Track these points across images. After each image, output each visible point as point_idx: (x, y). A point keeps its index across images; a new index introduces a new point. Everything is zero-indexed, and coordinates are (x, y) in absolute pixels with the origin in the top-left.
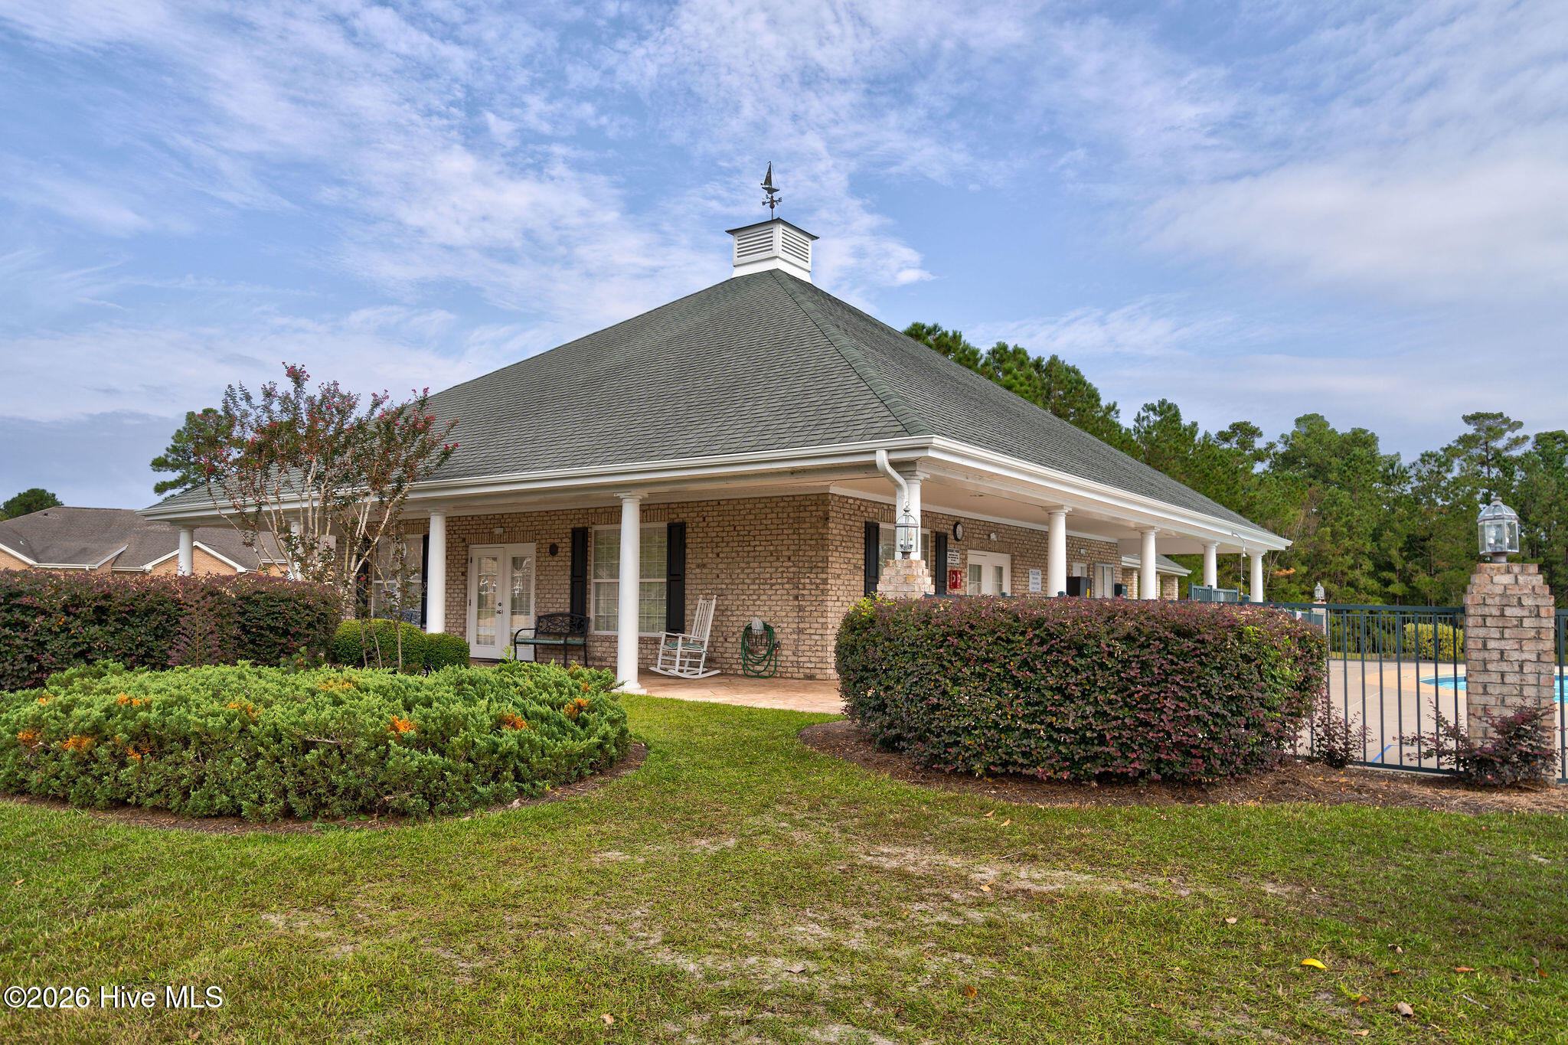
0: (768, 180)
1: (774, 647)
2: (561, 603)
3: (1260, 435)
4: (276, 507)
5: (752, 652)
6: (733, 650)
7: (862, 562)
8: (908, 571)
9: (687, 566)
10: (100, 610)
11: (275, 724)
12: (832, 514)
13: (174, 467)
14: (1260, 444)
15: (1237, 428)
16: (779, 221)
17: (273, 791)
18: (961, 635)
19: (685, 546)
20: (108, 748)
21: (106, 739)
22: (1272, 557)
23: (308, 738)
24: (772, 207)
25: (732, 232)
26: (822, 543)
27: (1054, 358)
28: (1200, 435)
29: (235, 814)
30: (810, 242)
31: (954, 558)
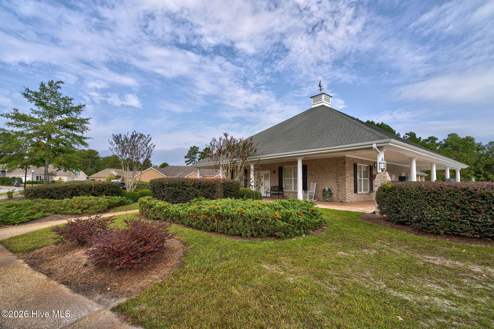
0: (320, 84)
1: (331, 194)
2: (277, 184)
3: (437, 139)
4: (222, 163)
5: (325, 195)
6: (320, 195)
7: (353, 173)
8: (384, 175)
9: (308, 175)
10: (199, 186)
11: (249, 214)
12: (346, 162)
13: (188, 158)
14: (437, 142)
15: (430, 138)
16: (323, 93)
17: (249, 231)
18: (434, 193)
19: (307, 170)
20: (211, 218)
21: (210, 216)
22: (462, 171)
23: (257, 218)
24: (321, 91)
25: (311, 97)
26: (344, 169)
27: (382, 123)
28: (422, 140)
29: (240, 235)
30: (330, 98)
31: (374, 172)
